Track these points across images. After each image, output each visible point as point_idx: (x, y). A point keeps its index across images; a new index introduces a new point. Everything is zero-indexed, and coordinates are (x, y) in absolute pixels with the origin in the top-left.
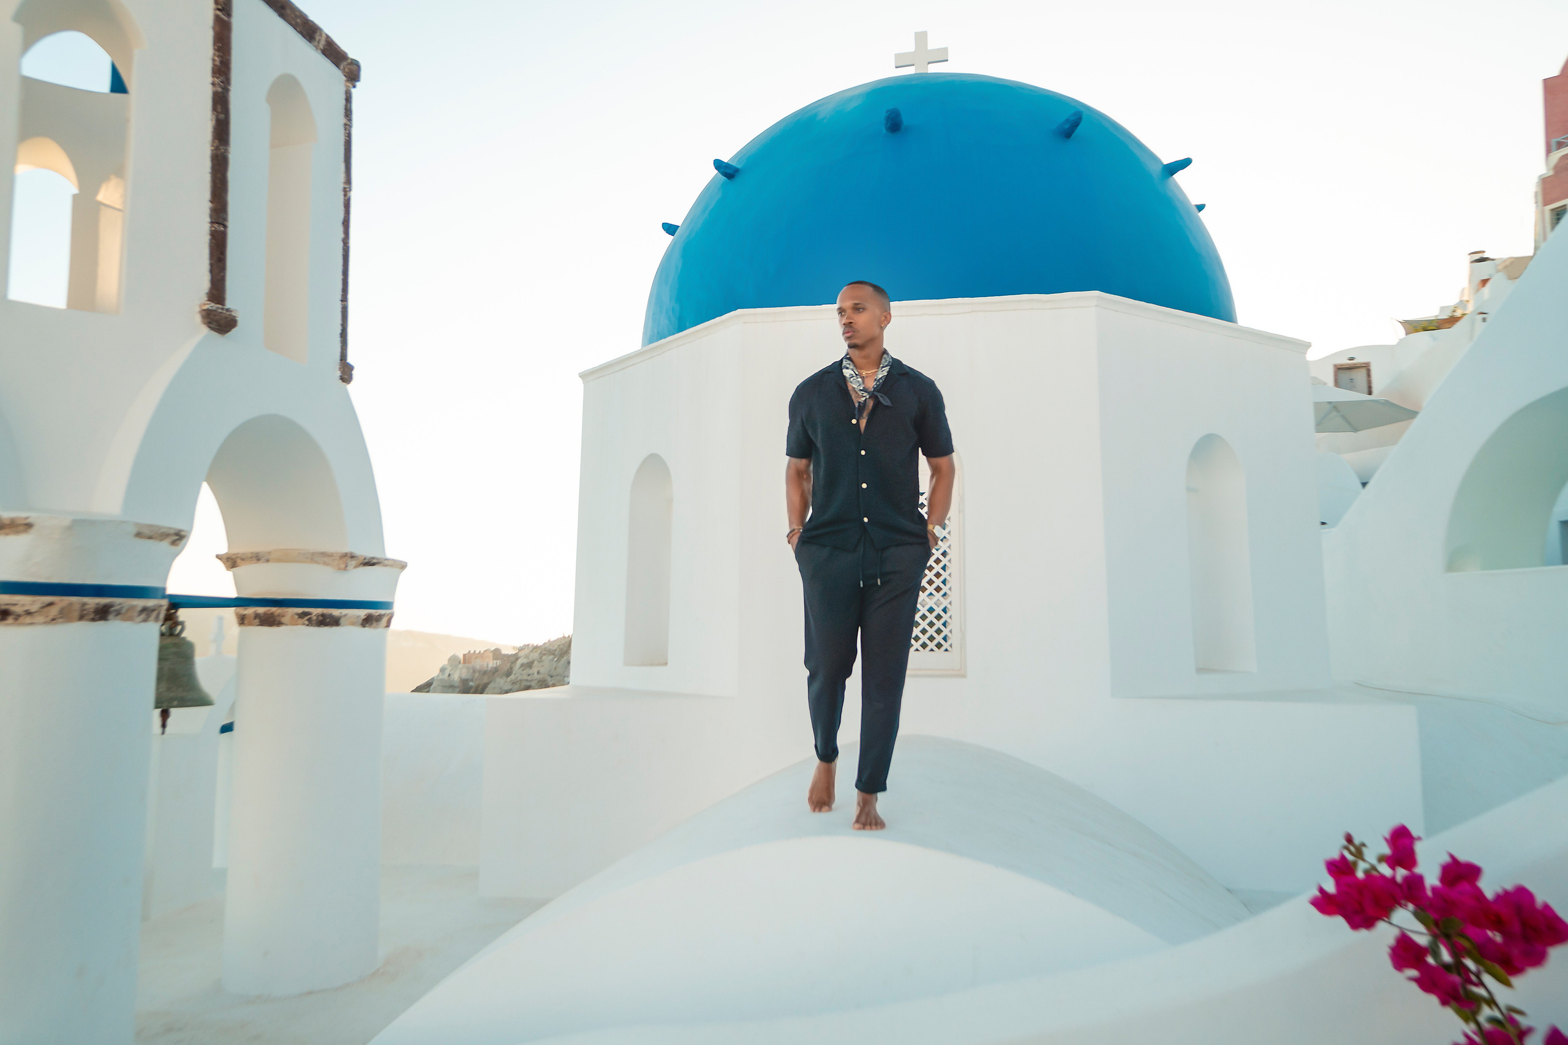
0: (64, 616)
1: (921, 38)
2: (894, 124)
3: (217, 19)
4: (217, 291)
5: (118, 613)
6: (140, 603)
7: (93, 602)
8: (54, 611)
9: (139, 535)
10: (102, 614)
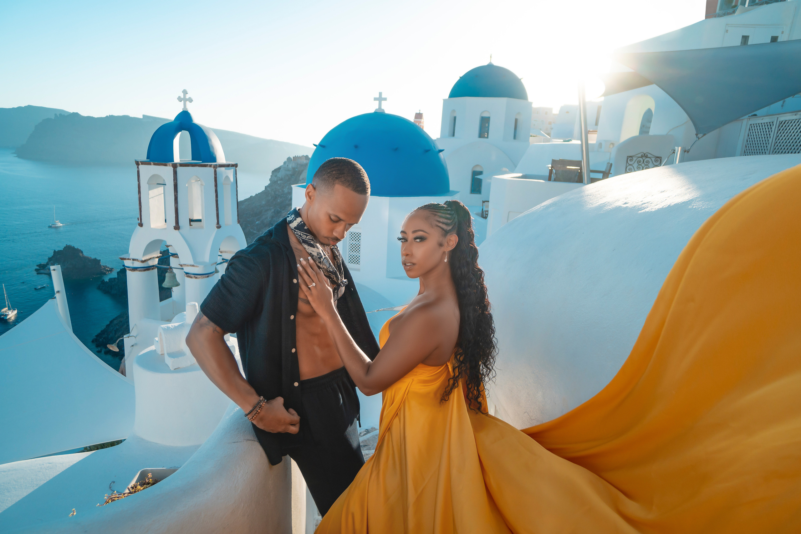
0: (204, 278)
1: (380, 94)
2: (356, 147)
3: (215, 177)
4: (218, 223)
5: (210, 276)
6: (212, 274)
7: (207, 275)
8: (202, 277)
9: (212, 265)
10: (208, 277)
